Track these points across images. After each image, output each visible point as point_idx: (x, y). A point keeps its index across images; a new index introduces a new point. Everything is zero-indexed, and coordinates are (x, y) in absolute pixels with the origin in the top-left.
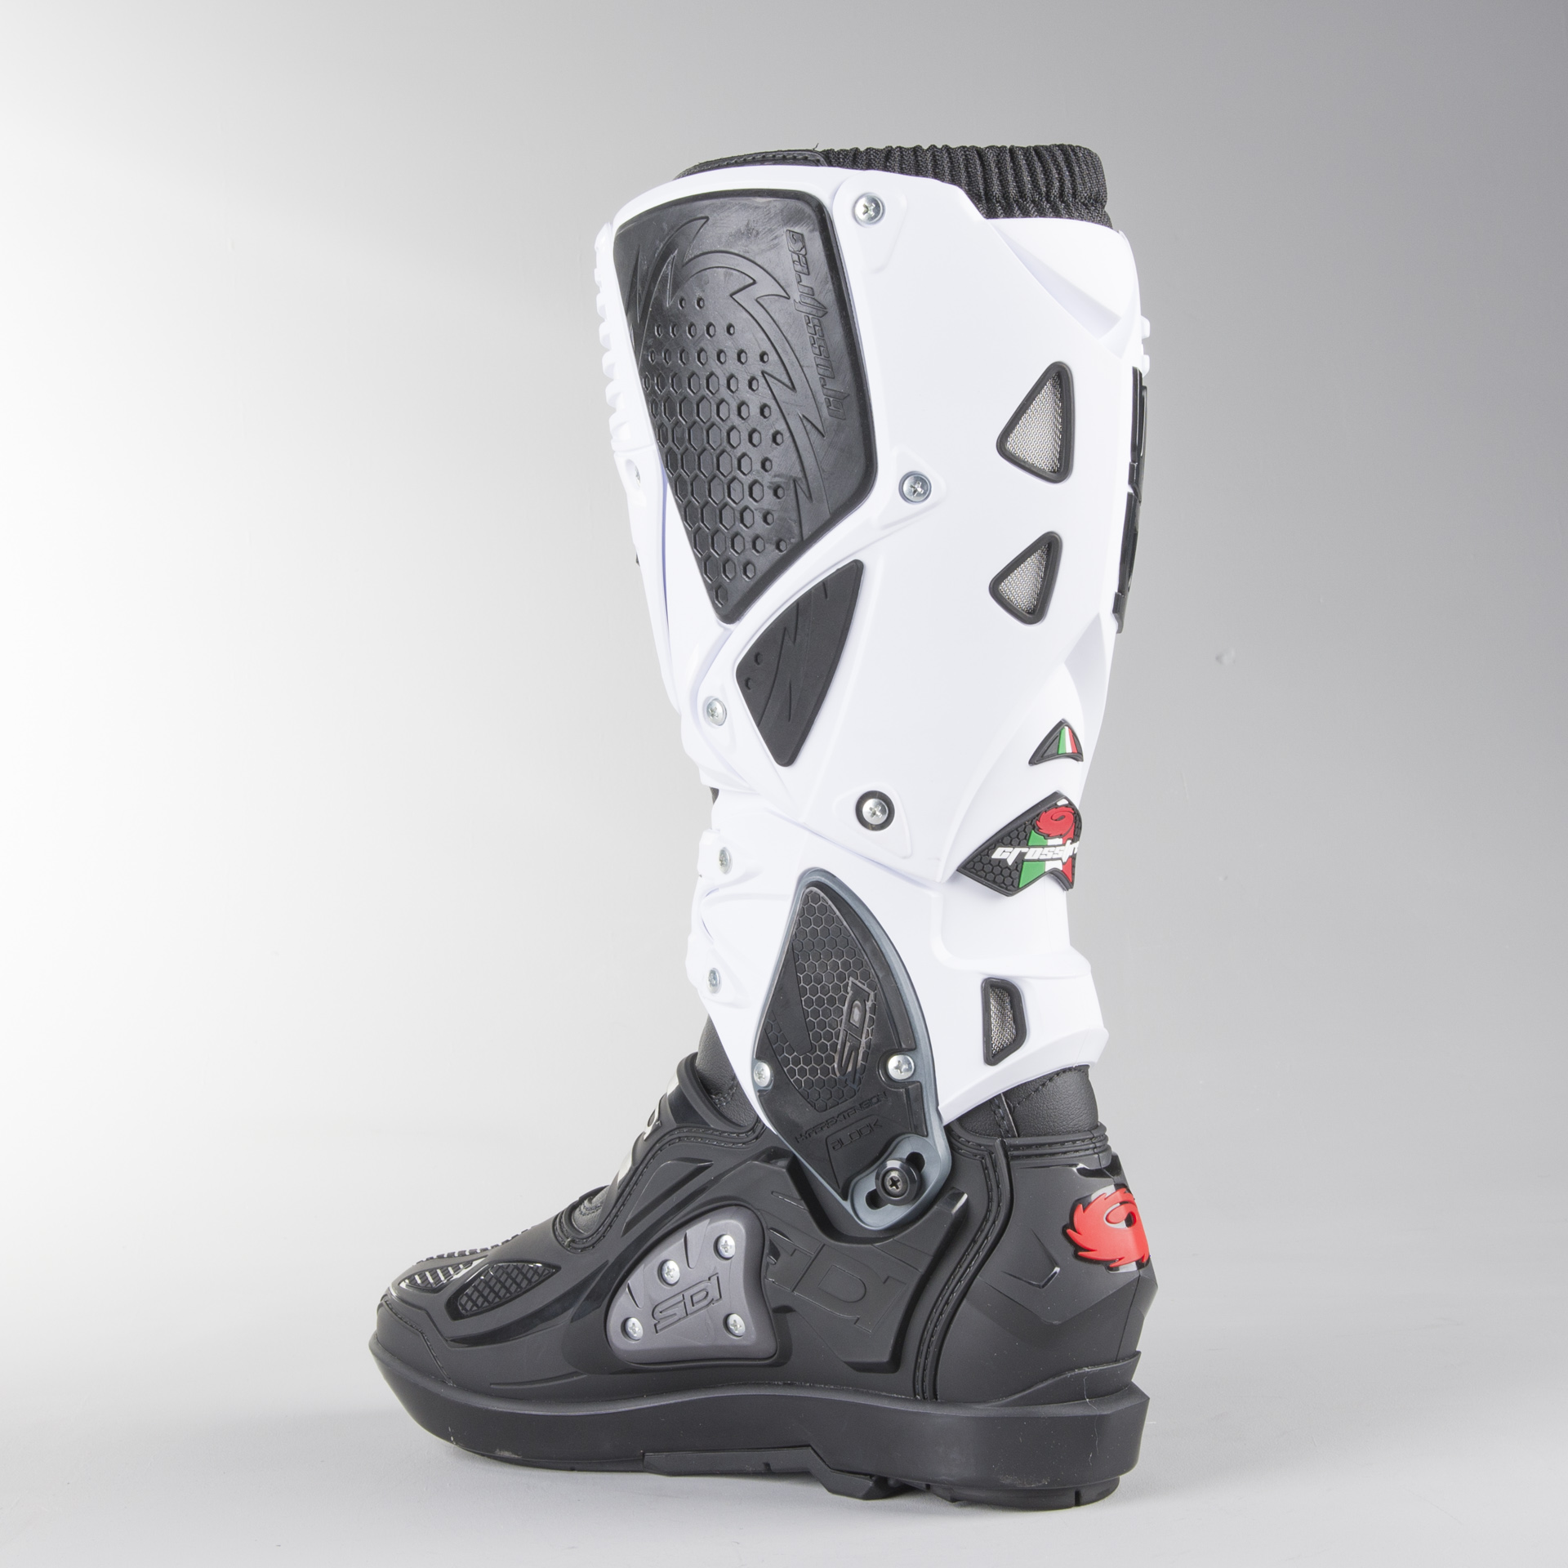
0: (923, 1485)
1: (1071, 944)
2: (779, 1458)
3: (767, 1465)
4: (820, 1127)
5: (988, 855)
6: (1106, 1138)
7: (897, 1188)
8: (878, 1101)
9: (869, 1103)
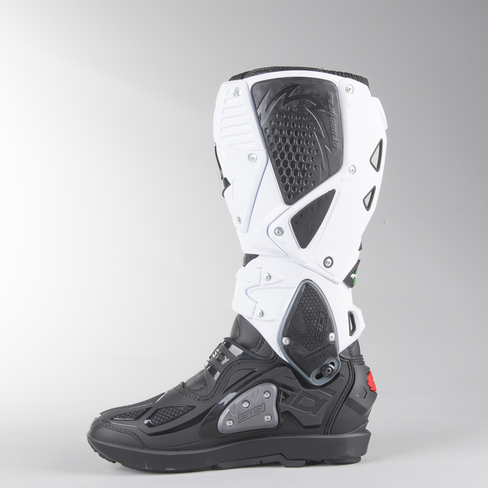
0: (321, 461)
1: (353, 304)
2: (265, 460)
3: (261, 462)
4: (309, 356)
5: (350, 276)
6: (363, 359)
7: (329, 372)
8: (328, 347)
9: (325, 348)
